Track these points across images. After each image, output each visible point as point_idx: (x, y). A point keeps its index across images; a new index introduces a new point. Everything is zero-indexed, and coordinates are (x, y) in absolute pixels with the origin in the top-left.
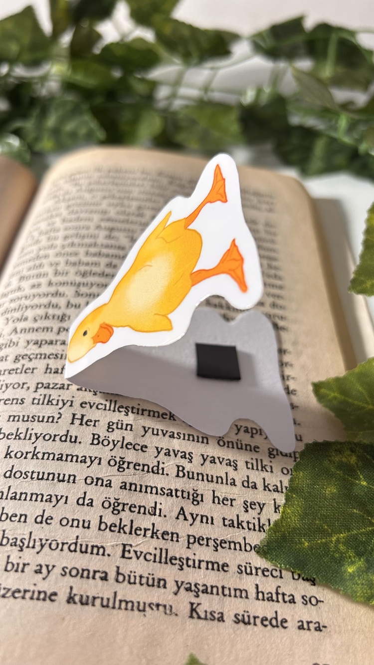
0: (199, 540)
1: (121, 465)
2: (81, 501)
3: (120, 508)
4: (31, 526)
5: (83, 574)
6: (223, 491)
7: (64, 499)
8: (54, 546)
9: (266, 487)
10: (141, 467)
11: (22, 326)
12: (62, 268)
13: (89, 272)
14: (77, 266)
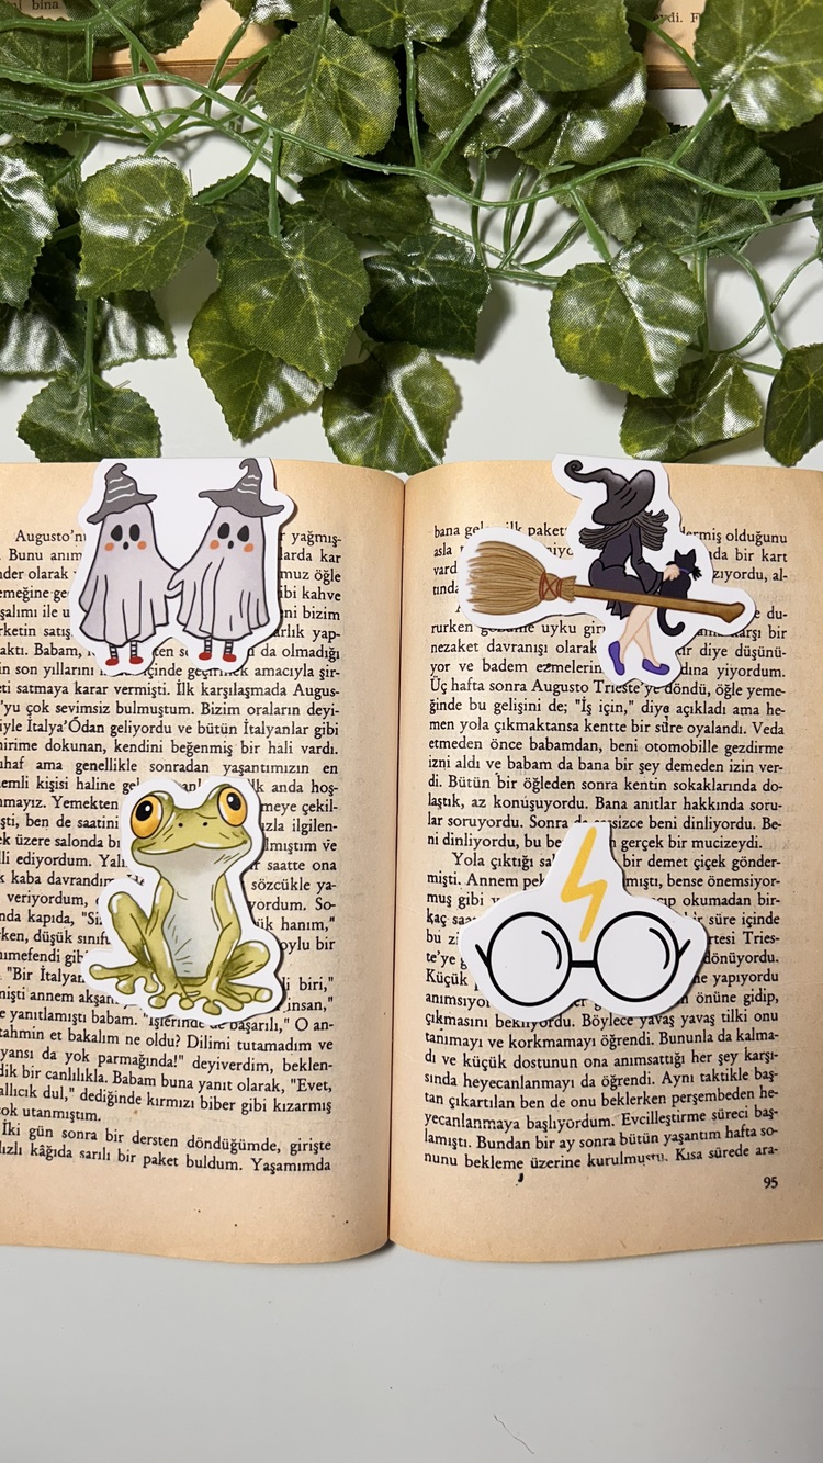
0: (681, 1098)
1: (612, 1043)
2: (585, 1083)
3: (617, 1083)
4: (548, 1110)
5: (596, 1143)
6: (701, 1049)
7: (570, 1083)
8: (570, 1125)
9: (739, 1037)
10: (629, 1041)
11: (479, 872)
12: (504, 771)
13: (539, 780)
14: (523, 770)
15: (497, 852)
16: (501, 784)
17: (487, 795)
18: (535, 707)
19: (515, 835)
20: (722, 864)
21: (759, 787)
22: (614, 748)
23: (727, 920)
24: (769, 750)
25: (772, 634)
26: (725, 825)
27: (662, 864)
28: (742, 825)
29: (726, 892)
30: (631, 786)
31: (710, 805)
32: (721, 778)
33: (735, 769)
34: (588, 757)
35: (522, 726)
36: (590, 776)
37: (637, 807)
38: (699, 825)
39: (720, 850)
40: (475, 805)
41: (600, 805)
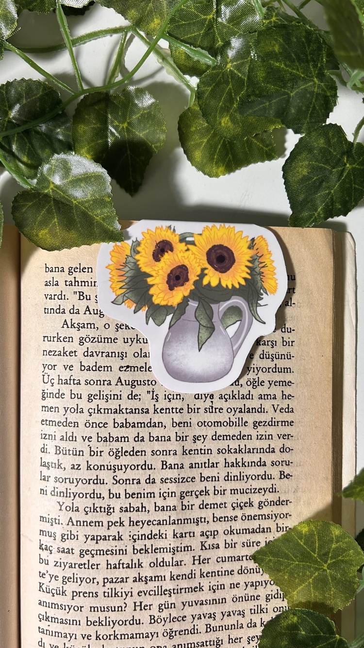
1: (171, 634)
6: (235, 634)
10: (183, 632)
11: (76, 517)
12: (94, 443)
13: (120, 450)
14: (108, 442)
15: (89, 502)
16: (92, 453)
17: (81, 461)
18: (118, 397)
19: (103, 490)
20: (251, 505)
21: (277, 450)
22: (175, 425)
23: (255, 544)
24: (283, 424)
25: (285, 344)
26: (254, 477)
27: (209, 506)
28: (265, 477)
29: (254, 524)
30: (187, 452)
31: (243, 464)
32: (251, 444)
33: (260, 438)
34: (156, 432)
35: (107, 411)
36: (157, 446)
37: (191, 467)
38: (236, 478)
39: (250, 495)
40: (73, 468)
41: (165, 467)
